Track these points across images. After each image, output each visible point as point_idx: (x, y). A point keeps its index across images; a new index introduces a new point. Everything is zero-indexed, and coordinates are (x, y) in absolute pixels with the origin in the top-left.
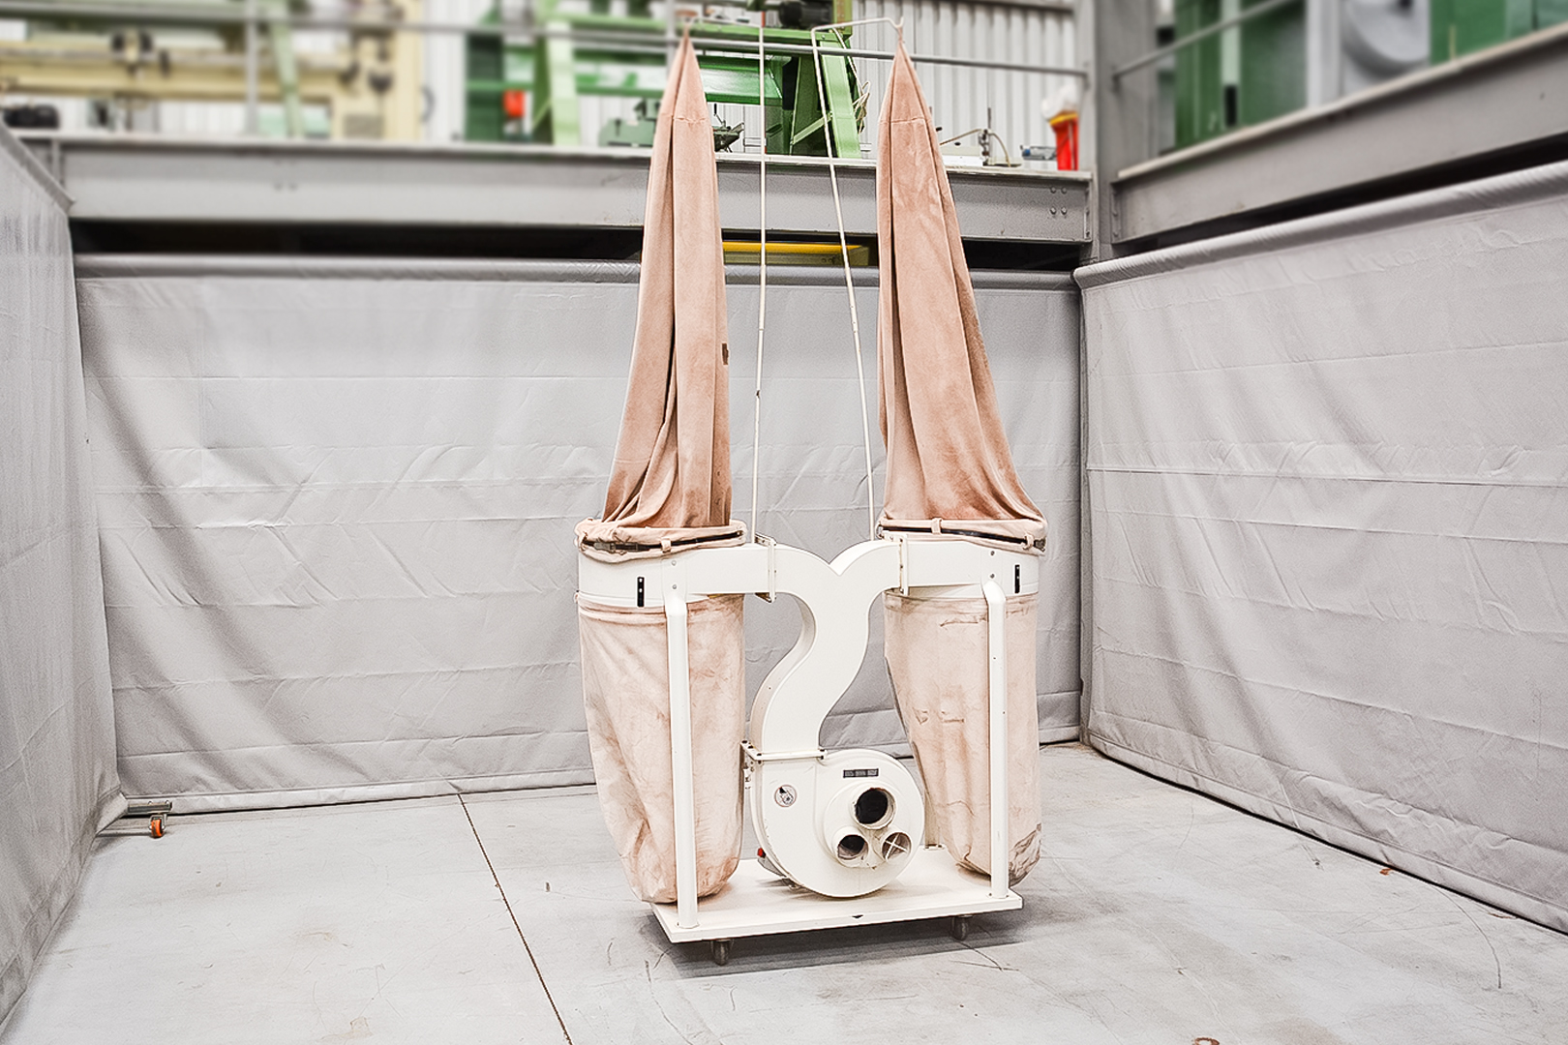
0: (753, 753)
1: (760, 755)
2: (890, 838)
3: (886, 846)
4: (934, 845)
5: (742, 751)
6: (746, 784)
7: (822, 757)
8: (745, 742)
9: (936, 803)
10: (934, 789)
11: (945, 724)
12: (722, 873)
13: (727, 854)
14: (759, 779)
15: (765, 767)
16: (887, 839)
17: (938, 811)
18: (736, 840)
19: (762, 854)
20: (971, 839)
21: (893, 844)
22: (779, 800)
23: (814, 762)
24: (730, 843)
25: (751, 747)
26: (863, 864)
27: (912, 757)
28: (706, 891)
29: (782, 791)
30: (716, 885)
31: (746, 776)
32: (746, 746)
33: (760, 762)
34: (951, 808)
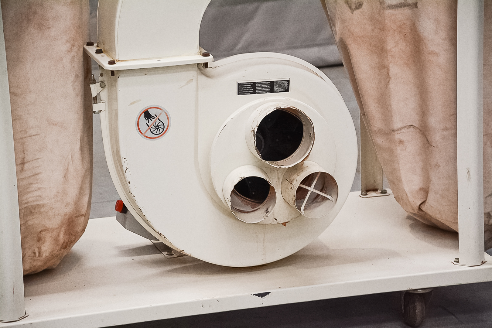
0: (103, 60)
1: (112, 63)
2: (308, 180)
3: (301, 193)
4: (375, 190)
5: (86, 57)
6: (96, 107)
7: (206, 65)
8: (90, 44)
9: (375, 129)
10: (372, 107)
11: (389, 12)
12: (62, 238)
13: (69, 209)
14: (113, 100)
15: (122, 81)
16: (303, 182)
17: (379, 140)
18: (81, 189)
19: (122, 208)
20: (427, 180)
21: (311, 189)
22: (144, 128)
23: (193, 73)
24: (73, 192)
25: (99, 52)
26: (270, 220)
27: (340, 65)
28: (39, 264)
29: (147, 115)
30: (53, 256)
31: (94, 95)
32: (92, 50)
33: (113, 73)
34: (398, 136)
